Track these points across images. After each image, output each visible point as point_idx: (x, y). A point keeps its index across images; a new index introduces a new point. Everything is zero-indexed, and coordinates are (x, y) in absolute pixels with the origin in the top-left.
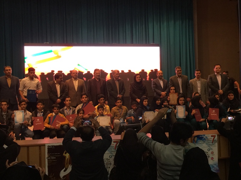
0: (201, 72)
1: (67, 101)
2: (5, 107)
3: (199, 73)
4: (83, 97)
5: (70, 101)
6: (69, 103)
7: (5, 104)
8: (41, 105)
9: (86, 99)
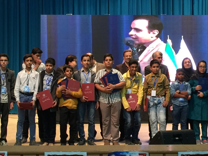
1: (85, 61)
2: (5, 63)
4: (106, 59)
5: (88, 61)
6: (87, 64)
7: (6, 59)
8: (50, 66)
9: (111, 62)
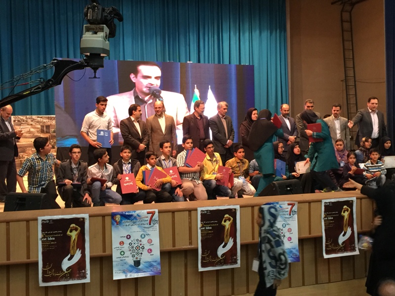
0: (340, 109)
2: (79, 156)
3: (337, 111)
7: (79, 151)
8: (128, 152)
